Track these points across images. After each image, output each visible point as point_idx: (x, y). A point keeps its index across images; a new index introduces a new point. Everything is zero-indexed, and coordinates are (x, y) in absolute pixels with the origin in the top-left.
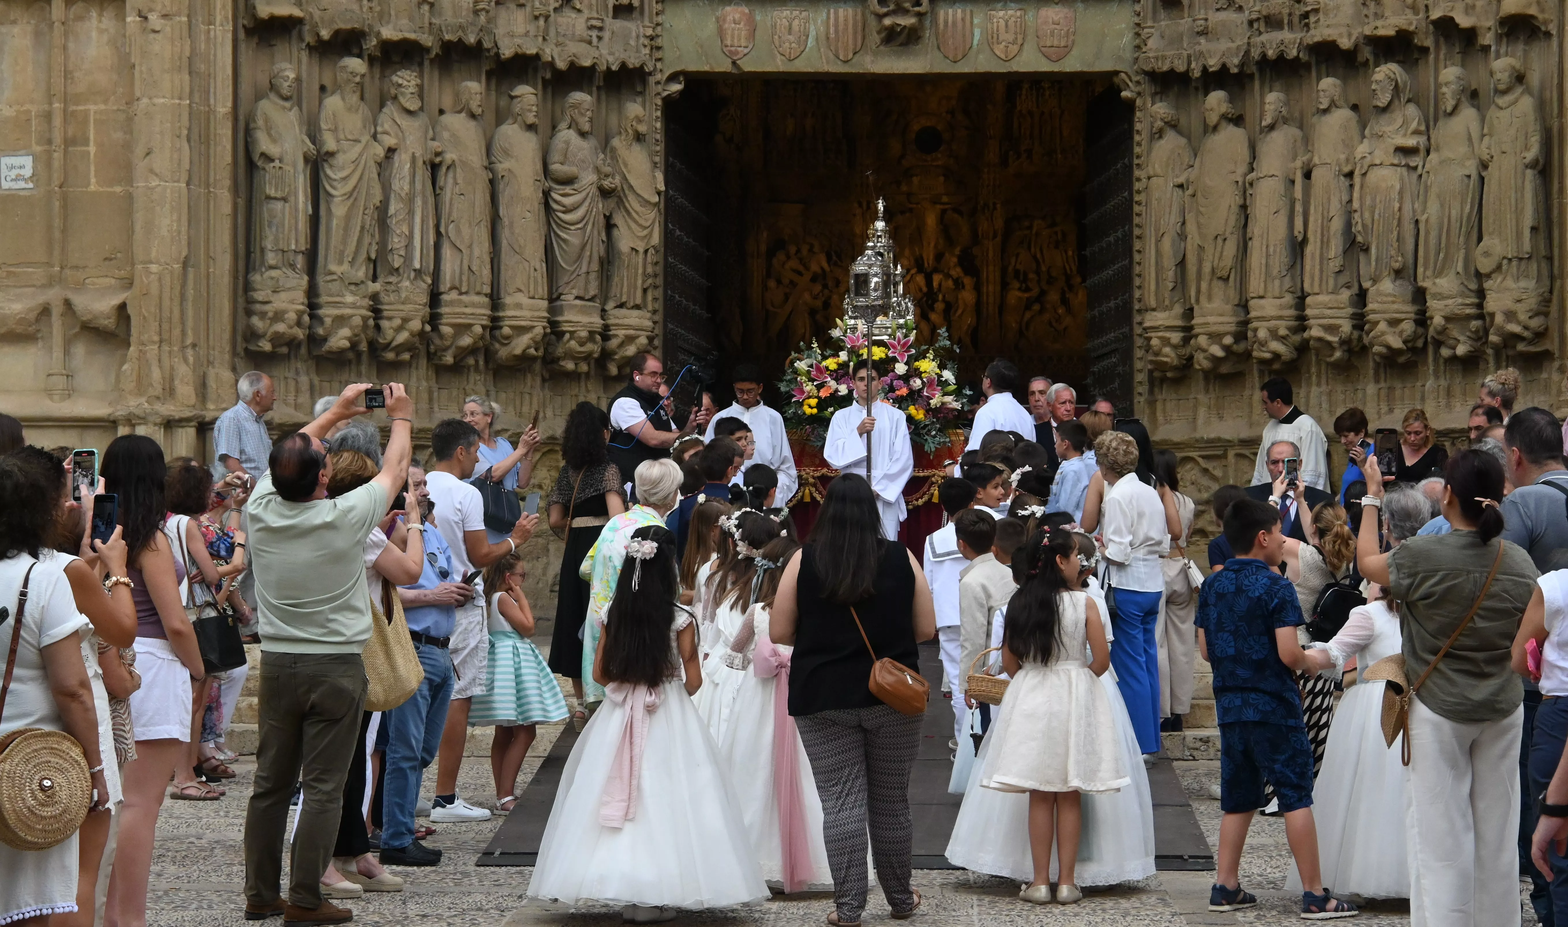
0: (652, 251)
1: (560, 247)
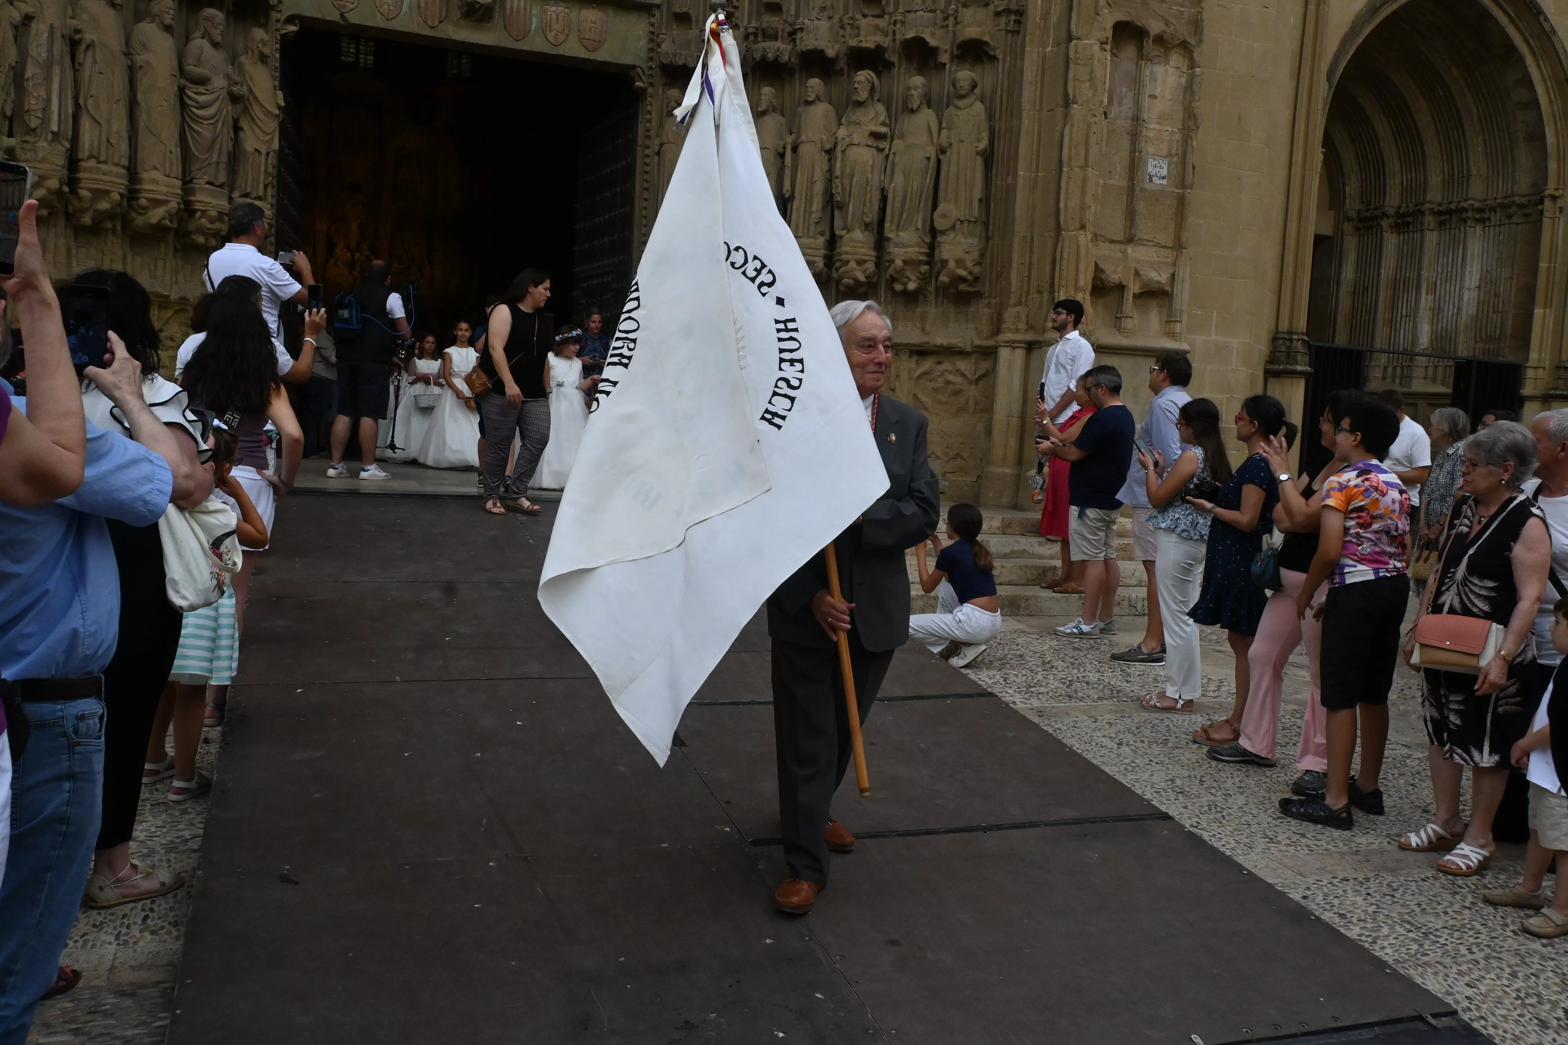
1: (193, 137)
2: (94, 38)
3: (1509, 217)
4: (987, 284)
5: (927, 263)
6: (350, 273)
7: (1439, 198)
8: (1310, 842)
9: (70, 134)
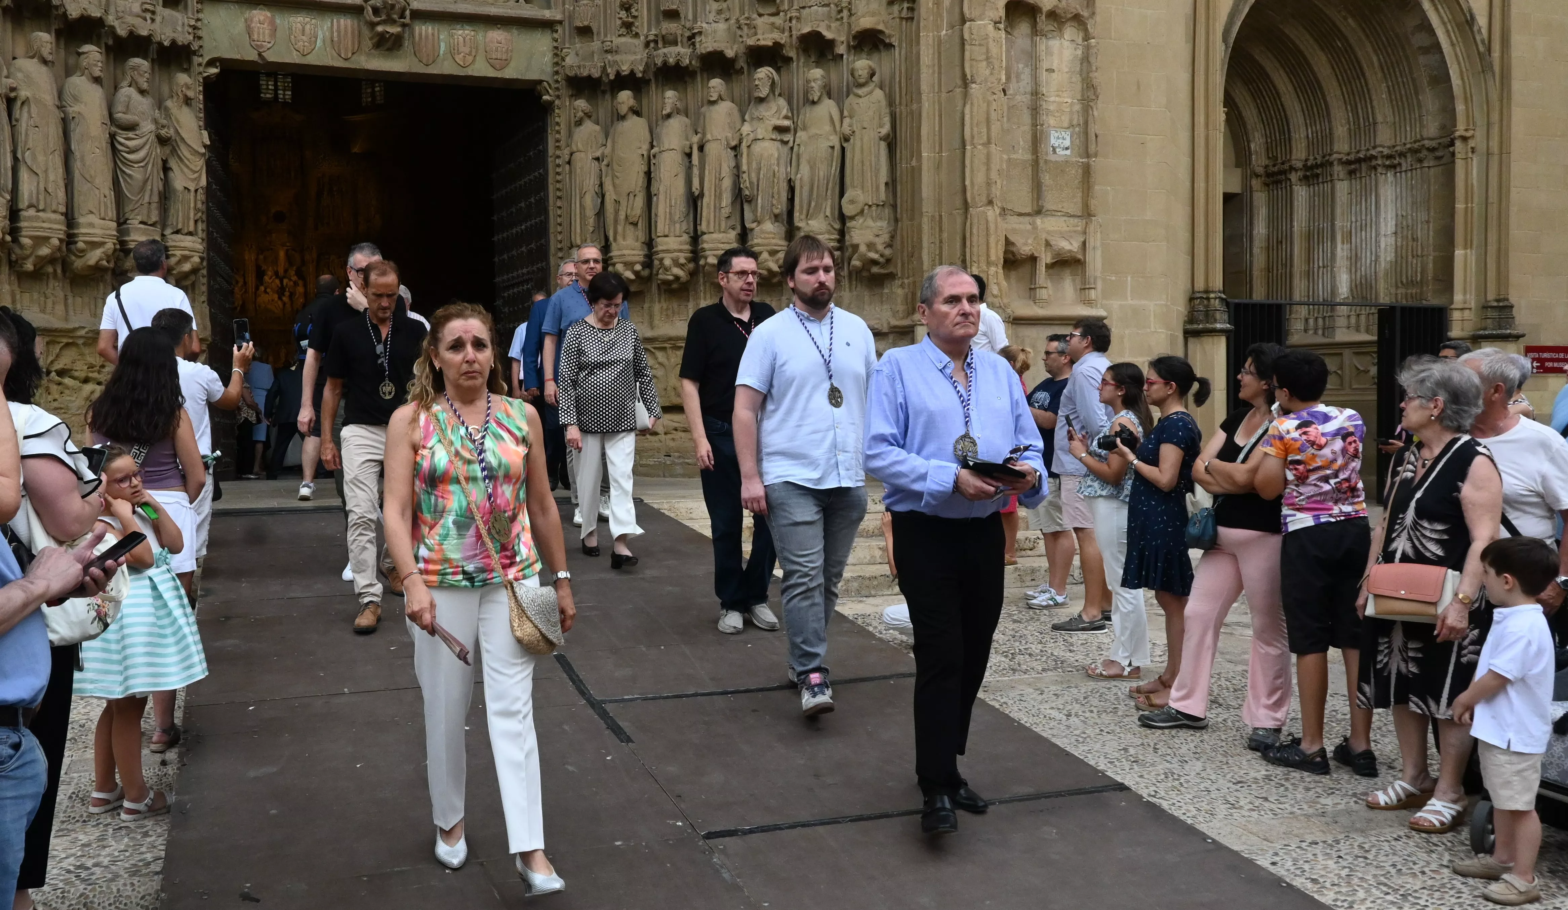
0: (200, 191)
1: (125, 180)
2: (29, 94)
3: (1420, 161)
4: (899, 265)
5: (838, 249)
6: (280, 298)
7: (1346, 148)
8: (1273, 806)
9: (10, 186)
